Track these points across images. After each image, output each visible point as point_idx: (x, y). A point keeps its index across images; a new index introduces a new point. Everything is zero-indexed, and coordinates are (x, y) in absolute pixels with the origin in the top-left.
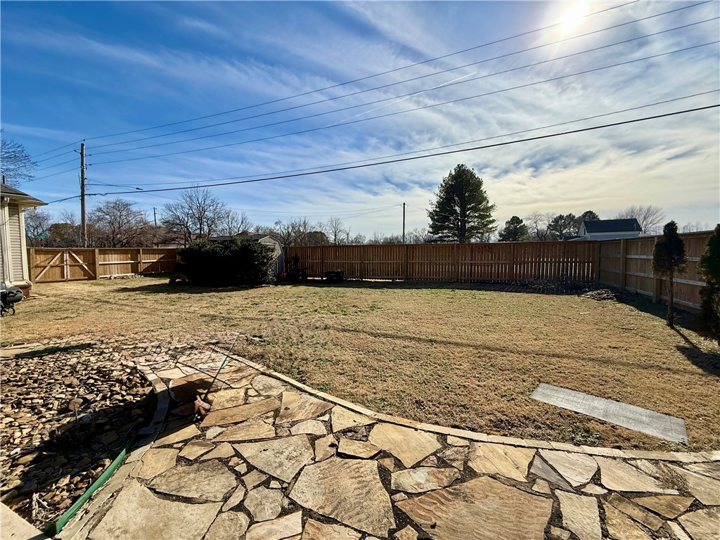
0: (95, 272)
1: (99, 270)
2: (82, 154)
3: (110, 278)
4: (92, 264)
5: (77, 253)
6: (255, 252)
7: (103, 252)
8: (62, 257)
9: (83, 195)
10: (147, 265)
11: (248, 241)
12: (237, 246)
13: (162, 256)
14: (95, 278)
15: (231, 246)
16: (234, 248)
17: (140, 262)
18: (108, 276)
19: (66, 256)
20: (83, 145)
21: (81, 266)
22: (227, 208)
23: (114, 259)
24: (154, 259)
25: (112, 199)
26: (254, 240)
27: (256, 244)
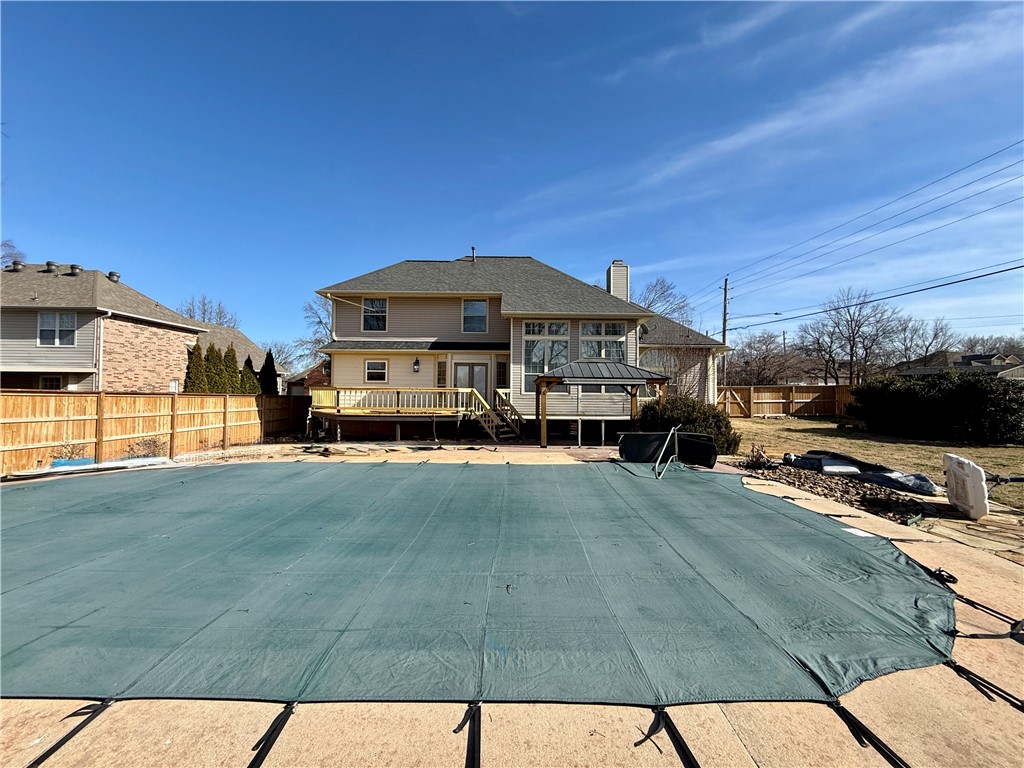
0: (749, 411)
1: (753, 408)
2: (725, 289)
3: (764, 418)
4: (748, 402)
5: (736, 391)
6: (993, 392)
7: (757, 391)
8: (725, 394)
9: (724, 331)
10: (799, 406)
11: (974, 375)
12: (951, 383)
13: (817, 395)
14: (749, 417)
15: (941, 383)
16: (945, 385)
17: (792, 402)
18: (762, 415)
19: (728, 394)
20: (726, 280)
21: (739, 404)
22: (904, 314)
23: (766, 397)
24: (807, 398)
25: (758, 332)
26: (989, 374)
27: (992, 380)
